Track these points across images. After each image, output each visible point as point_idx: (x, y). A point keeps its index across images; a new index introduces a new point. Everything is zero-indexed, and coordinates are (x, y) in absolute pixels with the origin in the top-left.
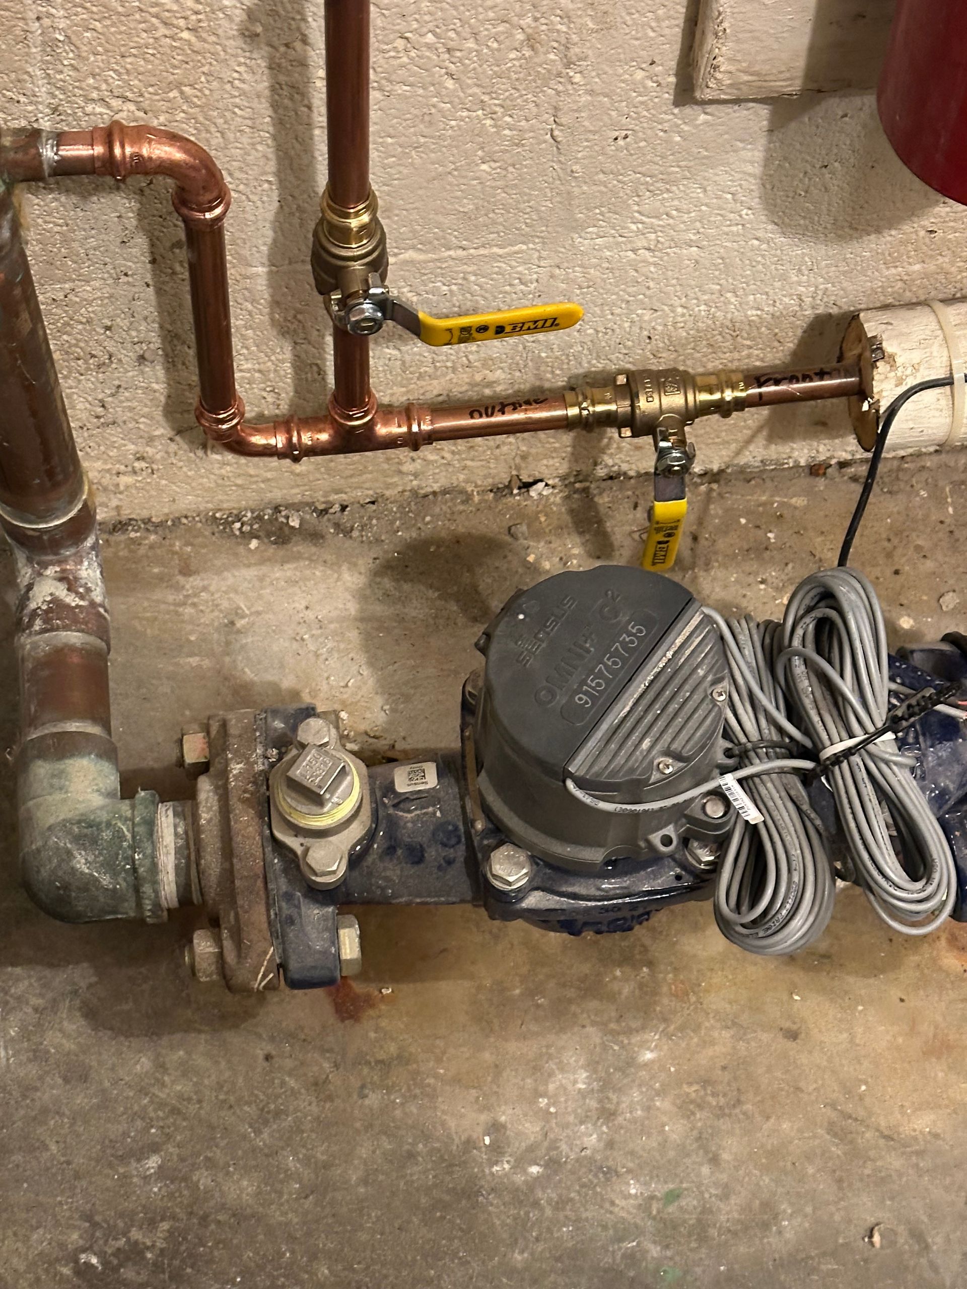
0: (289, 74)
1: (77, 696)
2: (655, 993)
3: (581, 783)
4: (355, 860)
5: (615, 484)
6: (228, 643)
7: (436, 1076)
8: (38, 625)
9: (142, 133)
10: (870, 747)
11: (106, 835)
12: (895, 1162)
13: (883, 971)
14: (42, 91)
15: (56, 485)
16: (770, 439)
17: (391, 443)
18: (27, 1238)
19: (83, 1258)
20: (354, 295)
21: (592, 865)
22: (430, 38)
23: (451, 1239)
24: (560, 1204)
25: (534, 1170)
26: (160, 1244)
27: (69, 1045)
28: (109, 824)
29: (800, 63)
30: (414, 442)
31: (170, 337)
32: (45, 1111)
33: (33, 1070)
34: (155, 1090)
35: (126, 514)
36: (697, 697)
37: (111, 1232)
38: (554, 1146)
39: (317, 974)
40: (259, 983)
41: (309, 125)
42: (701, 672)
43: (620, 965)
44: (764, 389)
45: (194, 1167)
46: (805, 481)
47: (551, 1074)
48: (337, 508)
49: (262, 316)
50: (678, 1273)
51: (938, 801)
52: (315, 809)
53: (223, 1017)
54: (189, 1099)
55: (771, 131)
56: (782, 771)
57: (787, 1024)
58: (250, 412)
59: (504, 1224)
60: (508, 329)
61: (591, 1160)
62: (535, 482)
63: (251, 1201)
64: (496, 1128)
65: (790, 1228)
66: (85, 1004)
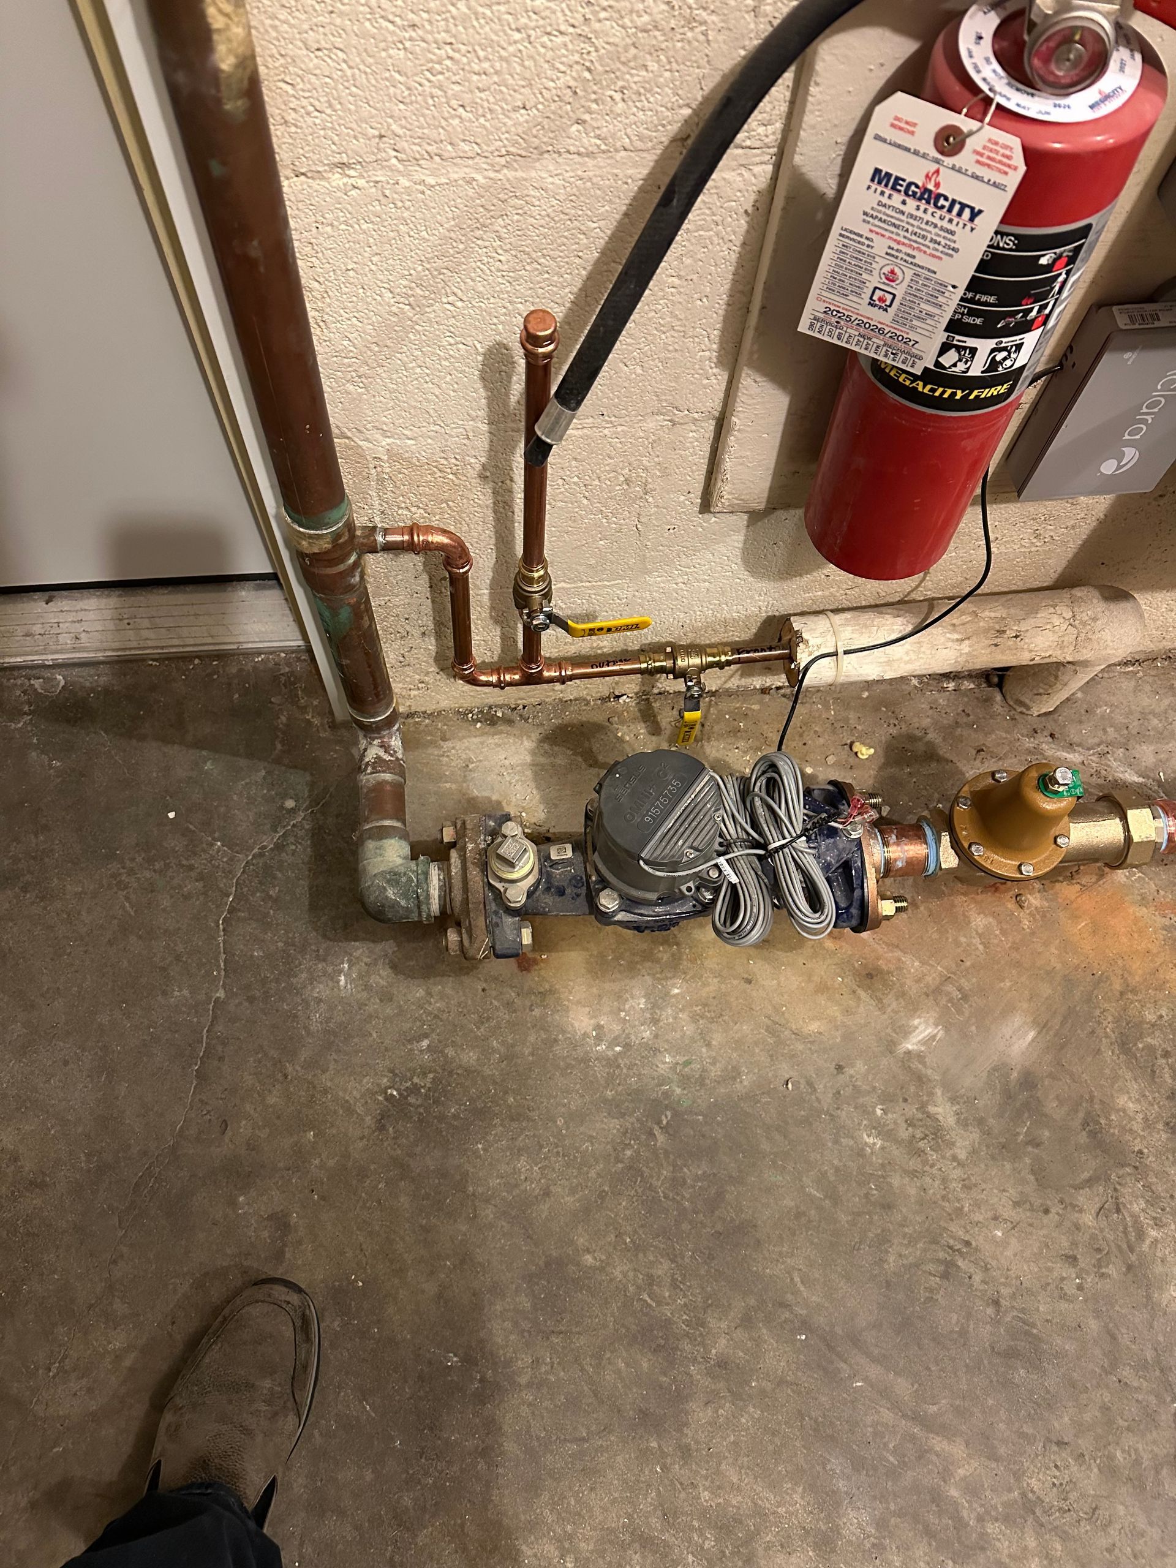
0: (503, 496)
1: (389, 807)
2: (680, 959)
3: (646, 862)
4: (530, 894)
5: (662, 697)
6: (465, 776)
7: (569, 1000)
8: (369, 770)
9: (429, 529)
10: (794, 844)
11: (404, 879)
12: (799, 1046)
13: (795, 949)
14: (376, 503)
15: (379, 701)
16: (742, 676)
17: (551, 680)
18: (360, 1082)
19: (389, 1091)
20: (535, 611)
21: (651, 901)
22: (576, 479)
23: (576, 1084)
24: (630, 1067)
25: (618, 1049)
26: (428, 1085)
27: (383, 983)
28: (405, 874)
29: (766, 495)
30: (562, 680)
31: (439, 624)
32: (370, 1016)
33: (365, 995)
34: (426, 1006)
35: (413, 710)
36: (707, 819)
37: (404, 1079)
38: (628, 1036)
39: (510, 952)
40: (480, 956)
41: (513, 522)
42: (709, 806)
43: (662, 944)
44: (741, 656)
45: (446, 1046)
46: (759, 697)
47: (627, 1000)
48: (521, 707)
49: (485, 614)
50: (690, 1102)
51: (826, 868)
52: (511, 869)
53: (461, 969)
54: (444, 1011)
55: (748, 527)
56: (748, 855)
57: (746, 976)
58: (478, 660)
59: (602, 1077)
60: (613, 629)
61: (647, 1044)
62: (622, 696)
63: (474, 1063)
64: (598, 1027)
65: (746, 1080)
66: (391, 961)
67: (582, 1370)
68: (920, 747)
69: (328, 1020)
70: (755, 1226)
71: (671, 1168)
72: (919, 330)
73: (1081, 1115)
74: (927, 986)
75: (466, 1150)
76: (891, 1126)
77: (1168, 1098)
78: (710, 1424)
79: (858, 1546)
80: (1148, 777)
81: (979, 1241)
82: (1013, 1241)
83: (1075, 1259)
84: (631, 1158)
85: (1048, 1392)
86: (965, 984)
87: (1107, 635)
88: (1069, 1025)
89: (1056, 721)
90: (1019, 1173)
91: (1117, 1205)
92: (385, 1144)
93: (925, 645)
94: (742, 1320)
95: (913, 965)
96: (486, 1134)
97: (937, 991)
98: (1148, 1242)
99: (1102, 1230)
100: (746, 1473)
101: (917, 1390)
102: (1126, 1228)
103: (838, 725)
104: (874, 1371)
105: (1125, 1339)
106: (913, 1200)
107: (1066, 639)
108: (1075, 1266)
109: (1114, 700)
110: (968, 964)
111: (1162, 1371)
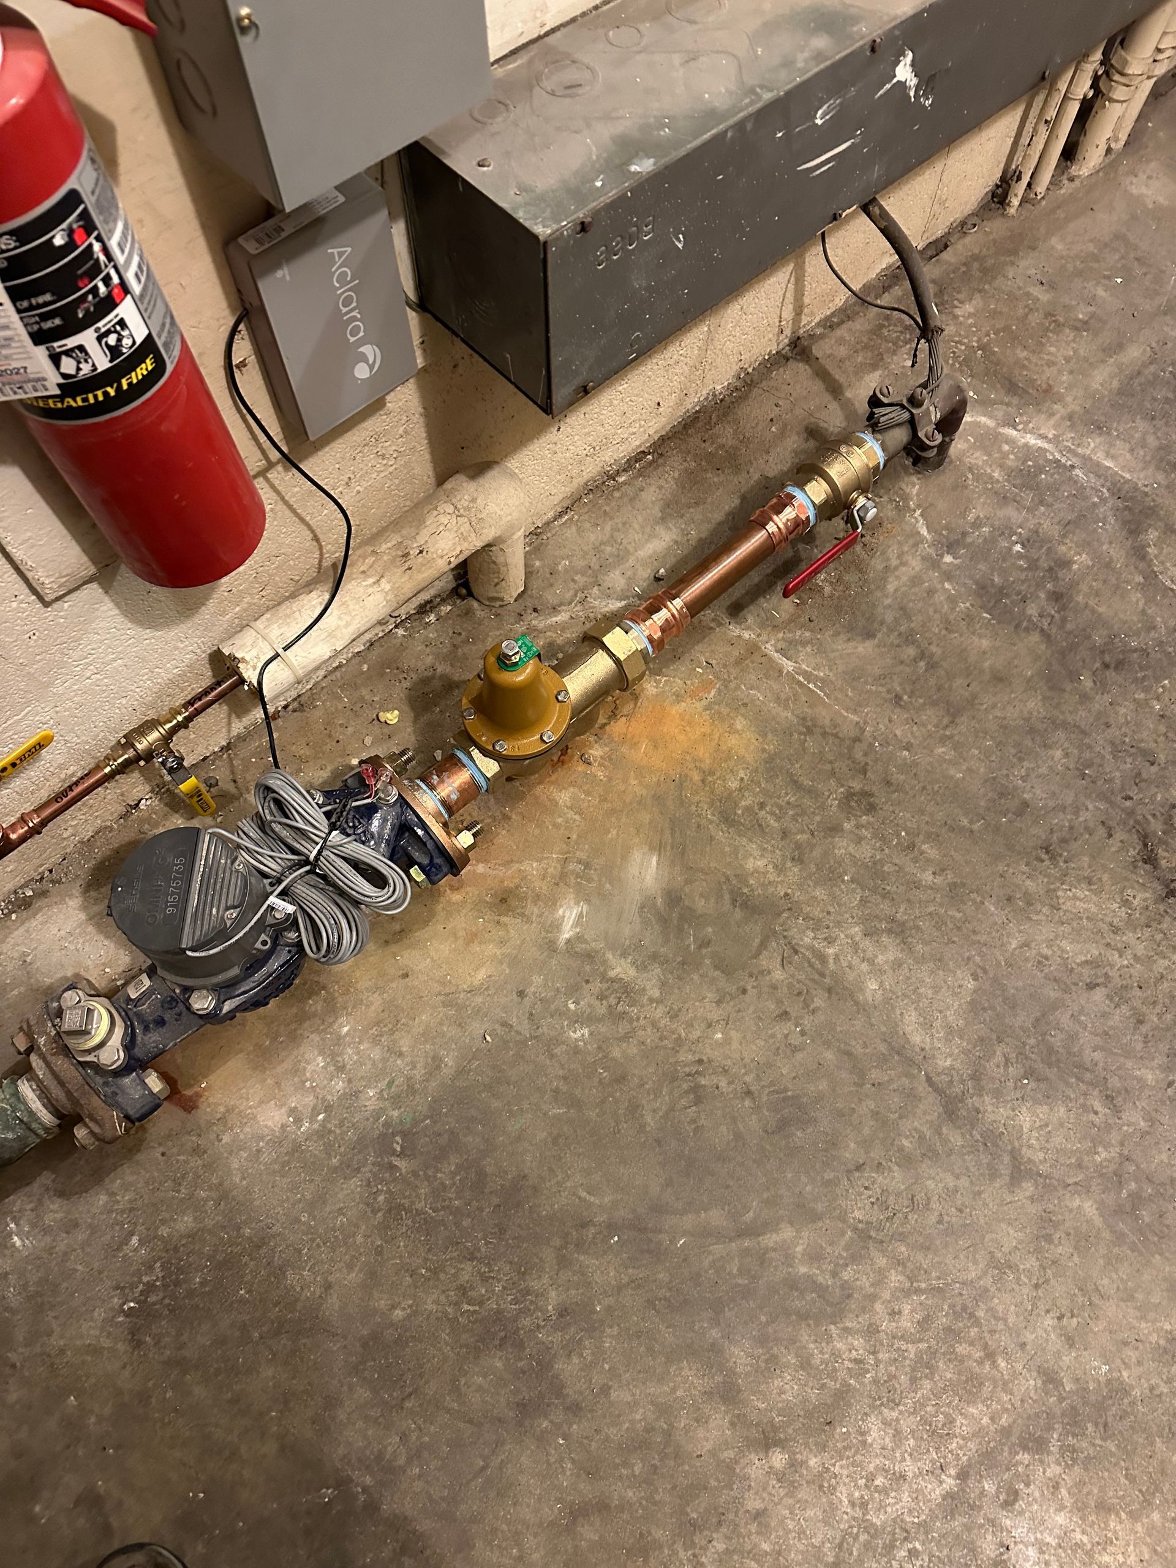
2: (333, 999)
3: (194, 949)
4: (129, 1046)
6: (28, 973)
7: (250, 1108)
10: (328, 843)
12: (479, 1000)
13: (429, 921)
17: (23, 840)
18: (92, 1319)
19: (126, 1307)
21: (237, 976)
23: (299, 1175)
24: (341, 1125)
25: (321, 1117)
26: (160, 1275)
27: (58, 1216)
30: (37, 830)
32: (65, 1254)
33: (48, 1239)
34: (116, 1207)
36: (227, 874)
37: (133, 1286)
38: (324, 1100)
39: (149, 1106)
40: (120, 1132)
42: (223, 861)
44: (196, 706)
45: (157, 1228)
47: (305, 1069)
48: (47, 873)
50: (412, 1115)
52: (87, 1037)
53: (130, 1150)
54: (136, 1200)
55: (106, 592)
56: (301, 876)
57: (401, 972)
59: (320, 1151)
60: (18, 762)
61: (345, 1094)
62: (140, 801)
63: (193, 1225)
64: (292, 1111)
65: (449, 1061)
66: (55, 1191)
67: (448, 1411)
68: (436, 684)
69: (25, 1286)
70: (525, 1177)
71: (426, 1183)
72: (15, 357)
73: (727, 897)
74: (553, 877)
75: (231, 1305)
76: (588, 1011)
77: (782, 839)
78: (582, 1370)
79: (757, 1371)
80: (627, 598)
81: (708, 1052)
82: (733, 1033)
83: (786, 1013)
84: (386, 1200)
85: (827, 1134)
86: (582, 855)
87: (492, 507)
88: (677, 834)
89: (531, 597)
90: (707, 976)
91: (793, 948)
92: (151, 1356)
93: (350, 603)
94: (559, 1264)
95: (532, 868)
96: (242, 1277)
97: (563, 876)
98: (831, 961)
99: (793, 976)
100: (634, 1386)
101: (729, 1211)
102: (809, 962)
103: (357, 708)
104: (689, 1221)
105: (858, 1049)
106: (638, 1058)
107: (462, 529)
108: (790, 1020)
109: (566, 551)
110: (574, 837)
111: (898, 1053)
